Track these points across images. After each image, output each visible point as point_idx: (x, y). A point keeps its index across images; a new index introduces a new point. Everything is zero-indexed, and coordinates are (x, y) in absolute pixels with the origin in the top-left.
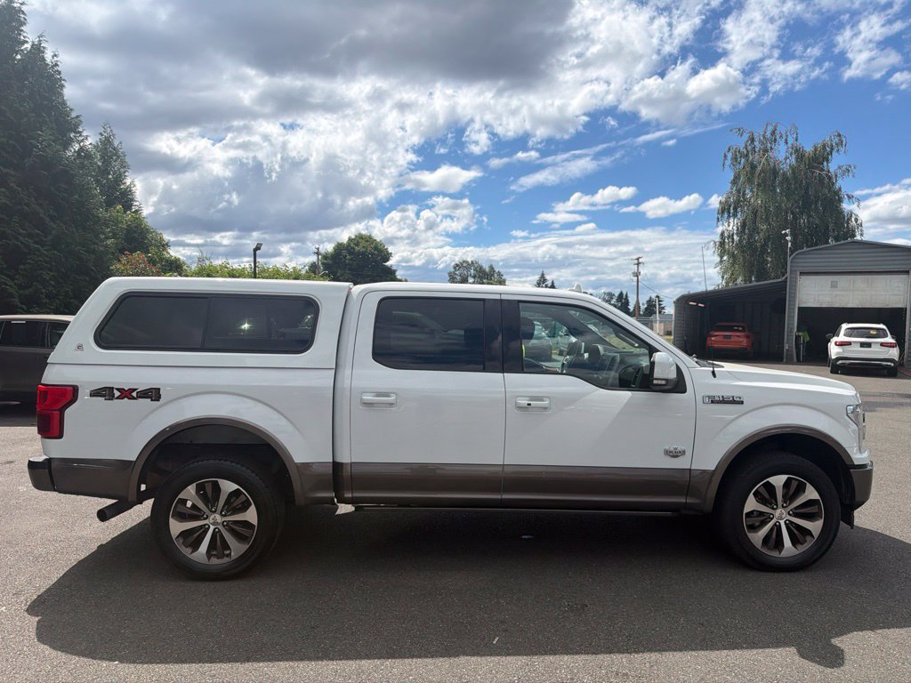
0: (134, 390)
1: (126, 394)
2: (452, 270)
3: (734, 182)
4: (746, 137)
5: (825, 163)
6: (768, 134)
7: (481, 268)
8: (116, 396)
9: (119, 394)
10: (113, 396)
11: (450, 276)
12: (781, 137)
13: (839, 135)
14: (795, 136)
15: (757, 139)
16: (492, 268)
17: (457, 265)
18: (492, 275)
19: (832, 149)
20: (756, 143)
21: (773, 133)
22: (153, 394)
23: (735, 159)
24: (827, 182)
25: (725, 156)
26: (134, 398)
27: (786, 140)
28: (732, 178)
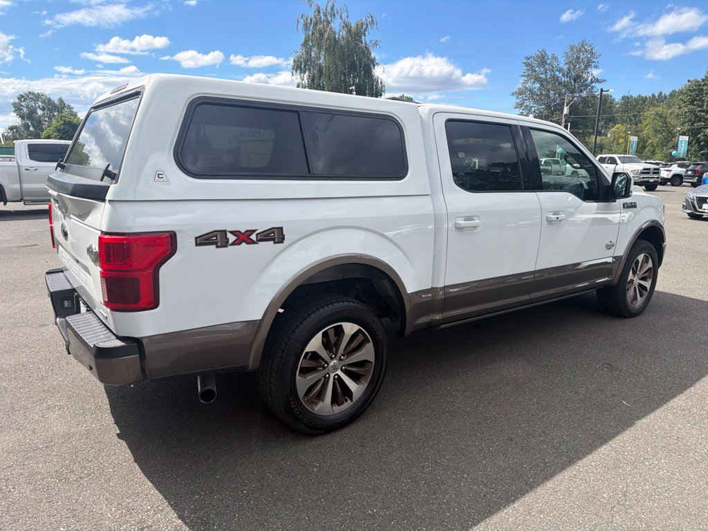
0: (254, 231)
1: (244, 237)
2: (17, 101)
3: (305, 44)
4: (314, 7)
5: (363, 37)
6: (329, 9)
7: (49, 100)
8: (230, 242)
9: (235, 238)
10: (227, 242)
11: (15, 107)
12: (337, 13)
13: (372, 17)
14: (346, 14)
15: (322, 12)
16: (61, 101)
17: (22, 96)
18: (63, 108)
19: (367, 27)
20: (321, 15)
21: (332, 9)
22: (275, 235)
23: (305, 25)
24: (365, 52)
25: (298, 21)
26: (253, 242)
27: (341, 16)
28: (303, 40)
